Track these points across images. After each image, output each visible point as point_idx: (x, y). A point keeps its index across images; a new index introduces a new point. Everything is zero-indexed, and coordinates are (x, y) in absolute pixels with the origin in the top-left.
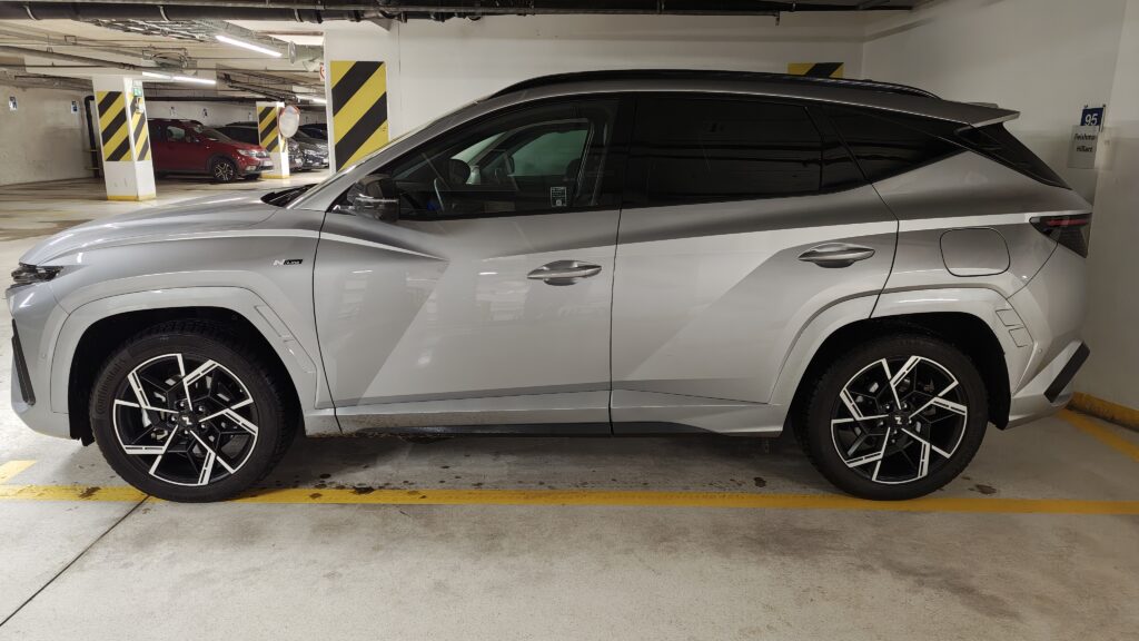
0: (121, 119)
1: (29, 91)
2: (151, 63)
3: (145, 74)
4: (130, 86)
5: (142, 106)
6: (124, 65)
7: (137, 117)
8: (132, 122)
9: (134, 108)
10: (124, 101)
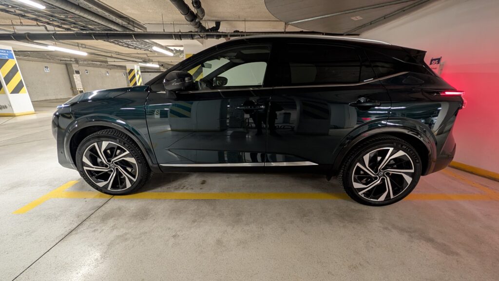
0: (134, 76)
1: (112, 70)
2: (141, 60)
3: (140, 64)
4: (136, 67)
5: (140, 73)
6: (133, 61)
7: (138, 76)
8: (137, 77)
9: (137, 73)
10: (135, 71)
